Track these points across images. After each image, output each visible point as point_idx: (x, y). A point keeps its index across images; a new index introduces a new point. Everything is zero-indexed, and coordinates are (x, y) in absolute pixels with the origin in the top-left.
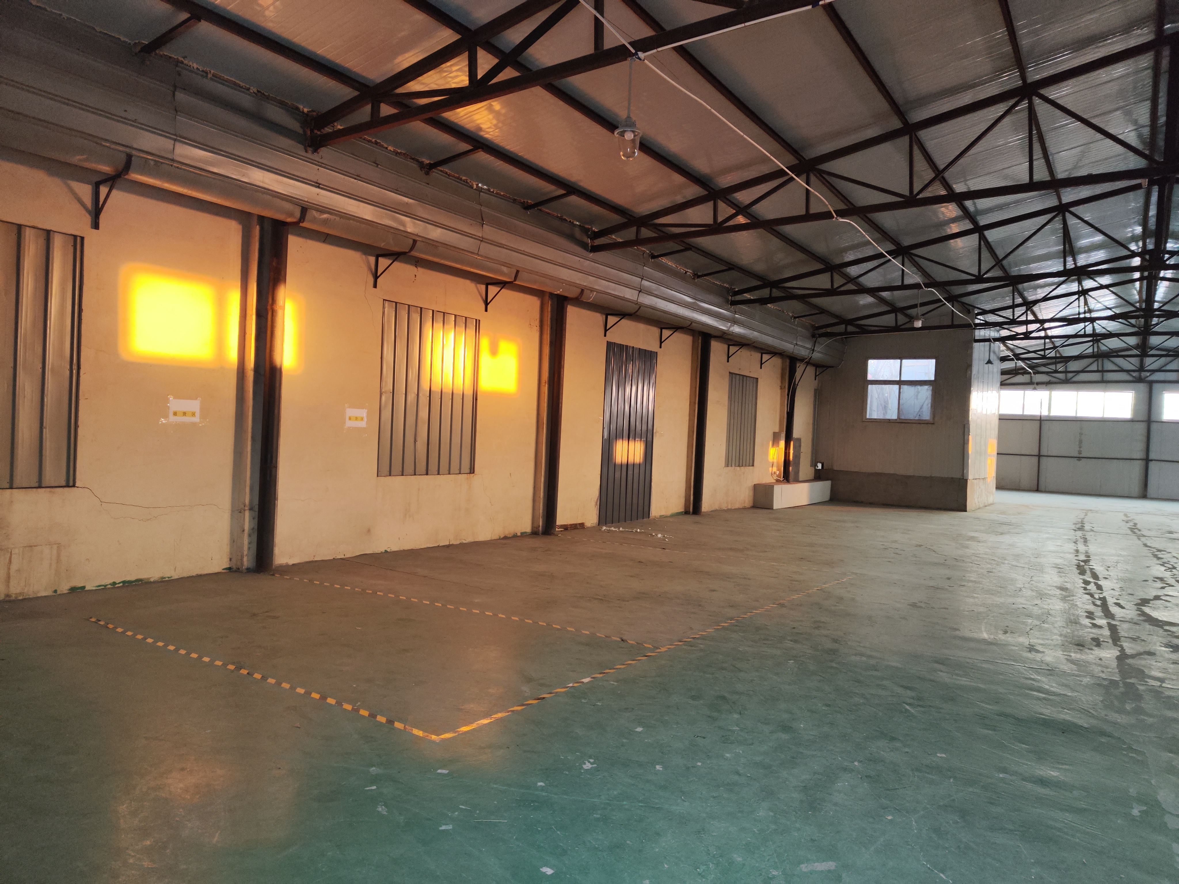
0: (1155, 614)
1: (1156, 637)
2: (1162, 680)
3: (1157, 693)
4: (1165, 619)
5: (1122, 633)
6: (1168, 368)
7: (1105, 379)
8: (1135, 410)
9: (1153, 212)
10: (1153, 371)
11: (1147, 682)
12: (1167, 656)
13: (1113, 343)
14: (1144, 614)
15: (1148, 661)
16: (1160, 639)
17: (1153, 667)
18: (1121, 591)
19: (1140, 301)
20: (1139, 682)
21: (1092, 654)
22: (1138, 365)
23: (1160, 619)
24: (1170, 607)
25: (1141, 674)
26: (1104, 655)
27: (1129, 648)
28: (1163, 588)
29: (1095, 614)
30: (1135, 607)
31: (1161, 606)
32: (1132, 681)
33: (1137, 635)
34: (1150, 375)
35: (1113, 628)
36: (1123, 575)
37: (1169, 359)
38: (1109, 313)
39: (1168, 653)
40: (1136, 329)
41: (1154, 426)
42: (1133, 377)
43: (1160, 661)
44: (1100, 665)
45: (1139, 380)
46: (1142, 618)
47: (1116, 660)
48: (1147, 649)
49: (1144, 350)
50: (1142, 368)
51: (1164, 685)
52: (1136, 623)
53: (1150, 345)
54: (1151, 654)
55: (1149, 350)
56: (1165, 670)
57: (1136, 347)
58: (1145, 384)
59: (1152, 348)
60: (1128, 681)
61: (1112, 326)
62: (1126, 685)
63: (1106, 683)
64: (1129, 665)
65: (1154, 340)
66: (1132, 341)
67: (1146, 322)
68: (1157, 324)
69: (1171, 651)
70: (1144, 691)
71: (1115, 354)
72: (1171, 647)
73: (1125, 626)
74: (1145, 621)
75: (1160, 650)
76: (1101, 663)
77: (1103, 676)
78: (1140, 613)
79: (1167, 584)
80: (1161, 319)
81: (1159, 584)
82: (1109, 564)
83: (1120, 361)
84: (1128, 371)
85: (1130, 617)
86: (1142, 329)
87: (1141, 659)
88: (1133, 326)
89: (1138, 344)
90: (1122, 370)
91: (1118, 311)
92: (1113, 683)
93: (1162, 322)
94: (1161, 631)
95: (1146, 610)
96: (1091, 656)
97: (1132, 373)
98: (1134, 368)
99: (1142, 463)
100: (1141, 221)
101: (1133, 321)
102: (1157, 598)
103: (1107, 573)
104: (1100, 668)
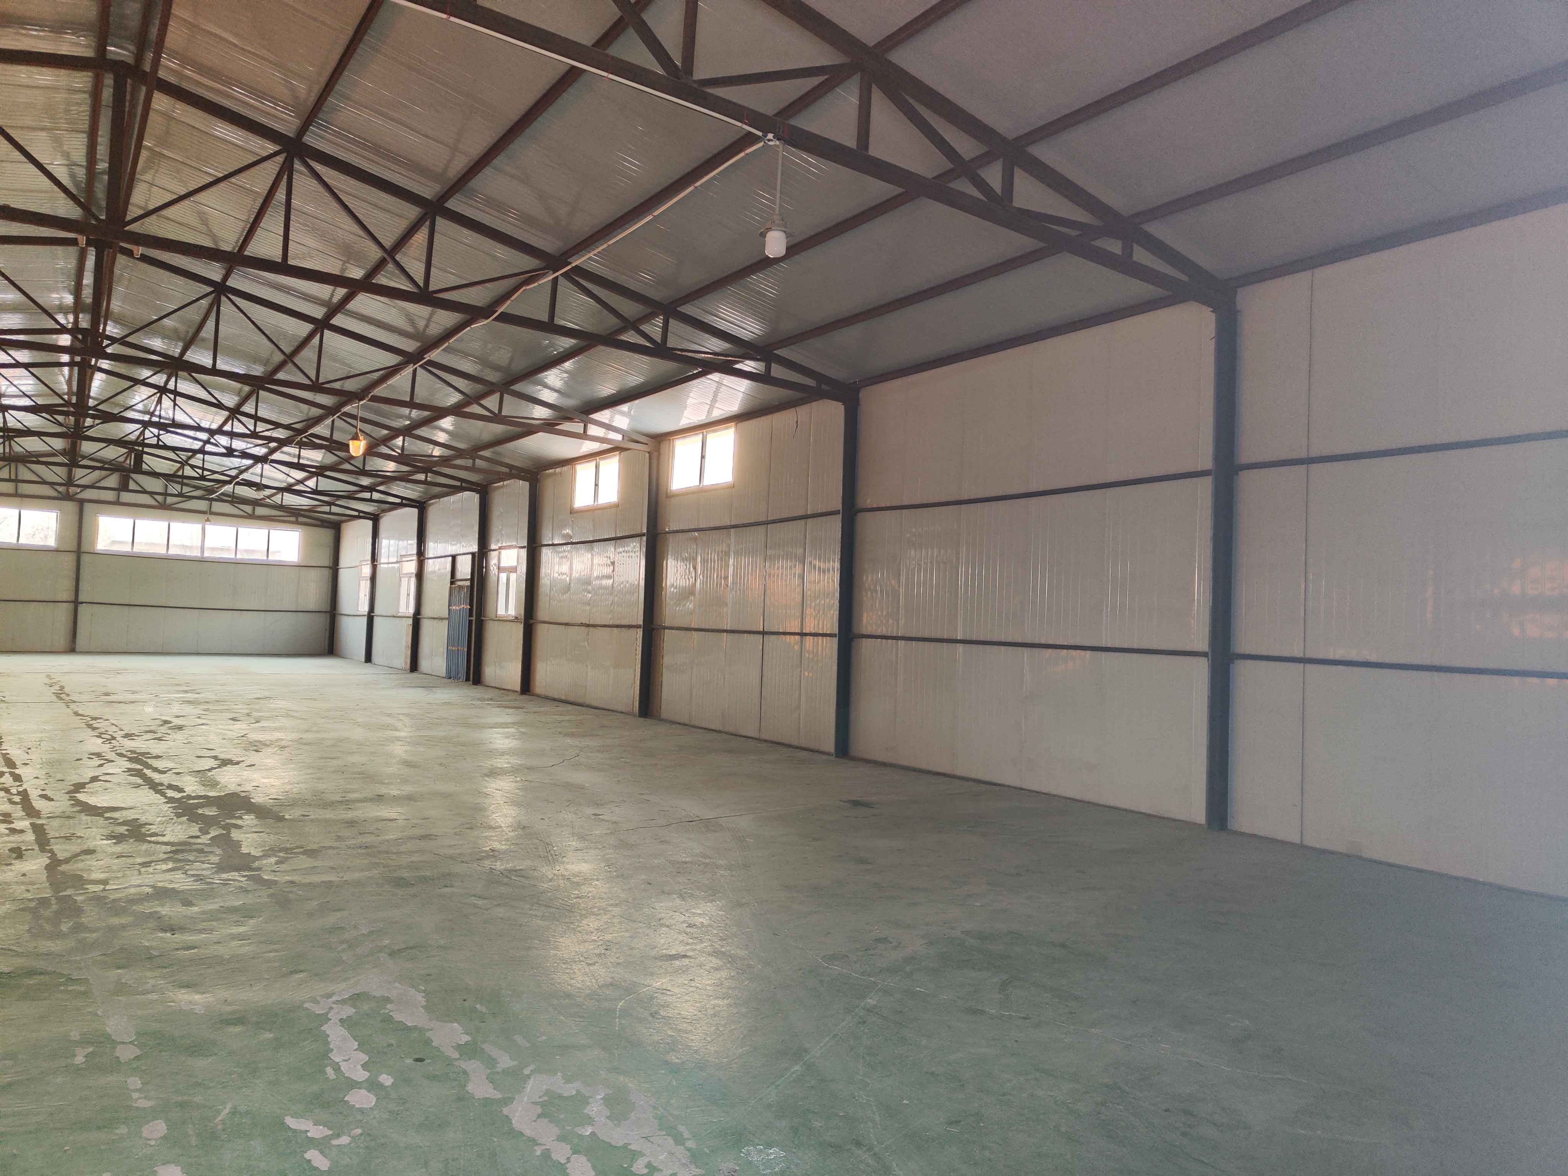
0: (92, 801)
1: (95, 830)
2: (105, 882)
3: (99, 900)
4: (105, 805)
5: (52, 833)
6: (103, 484)
7: (19, 491)
8: (60, 538)
9: (88, 280)
10: (85, 487)
11: (88, 889)
12: (110, 850)
13: (32, 444)
14: (78, 803)
15: (87, 862)
16: (101, 830)
17: (93, 868)
18: (47, 779)
19: (70, 393)
20: (78, 892)
21: (11, 870)
22: (65, 476)
23: (100, 805)
24: (111, 788)
25: (79, 881)
26: (28, 868)
27: (62, 850)
28: (101, 765)
29: (12, 815)
30: (67, 796)
31: (100, 789)
32: (69, 892)
33: (72, 831)
34: (81, 492)
35: (39, 830)
36: (49, 757)
37: (104, 473)
38: (26, 402)
39: (110, 847)
40: (64, 429)
41: (85, 559)
42: (59, 492)
43: (102, 858)
44: (23, 883)
45: (67, 497)
46: (78, 808)
47: (45, 871)
48: (85, 847)
49: (73, 458)
50: (70, 482)
51: (108, 887)
52: (69, 817)
53: (81, 453)
54: (90, 852)
55: (80, 459)
56: (108, 869)
57: (63, 453)
58: (74, 503)
59: (84, 457)
60: (62, 894)
61: (31, 420)
62: (60, 899)
63: (32, 904)
64: (63, 873)
65: (87, 447)
66: (58, 444)
67: (77, 422)
68: (91, 427)
69: (115, 843)
70: (83, 902)
71: (35, 459)
72: (114, 837)
73: (56, 823)
74: (80, 812)
75: (100, 845)
76: (25, 880)
77: (29, 896)
78: (73, 802)
79: (106, 760)
80: (97, 421)
81: (96, 762)
82: (30, 745)
83: (40, 469)
84: (52, 484)
85: (61, 810)
86: (72, 430)
87: (76, 862)
88: (60, 424)
89: (65, 450)
90: (44, 482)
91: (40, 401)
92: (44, 902)
93: (98, 424)
94: (101, 820)
95: (81, 797)
96: (10, 874)
97: (57, 487)
98: (60, 481)
99: (72, 605)
100: (72, 288)
101: (60, 418)
102: (95, 779)
103: (28, 757)
104: (23, 887)
